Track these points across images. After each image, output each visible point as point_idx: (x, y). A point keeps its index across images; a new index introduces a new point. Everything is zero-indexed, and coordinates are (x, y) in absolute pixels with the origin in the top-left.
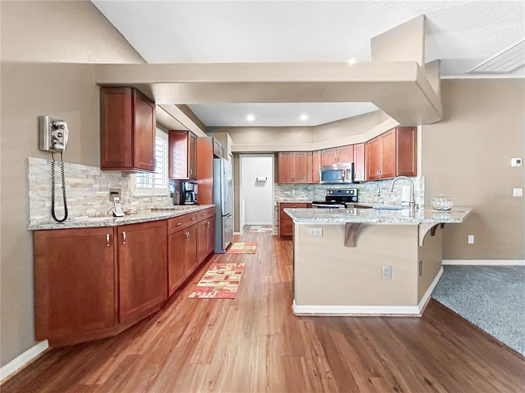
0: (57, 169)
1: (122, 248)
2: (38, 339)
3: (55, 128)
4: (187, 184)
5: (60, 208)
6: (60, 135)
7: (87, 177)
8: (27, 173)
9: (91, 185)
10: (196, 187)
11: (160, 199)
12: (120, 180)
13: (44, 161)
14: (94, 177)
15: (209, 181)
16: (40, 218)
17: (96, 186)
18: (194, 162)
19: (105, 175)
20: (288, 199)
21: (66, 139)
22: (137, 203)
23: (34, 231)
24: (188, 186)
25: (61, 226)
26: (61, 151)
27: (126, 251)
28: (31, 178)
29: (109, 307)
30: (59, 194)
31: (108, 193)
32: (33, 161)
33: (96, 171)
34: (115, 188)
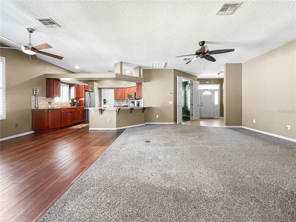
0: (36, 98)
1: (49, 114)
2: (33, 130)
3: (36, 90)
4: (75, 100)
5: (37, 106)
6: (37, 92)
7: (43, 99)
8: (31, 99)
9: (43, 101)
10: (78, 101)
11: (65, 104)
12: (51, 99)
13: (34, 97)
14: (44, 99)
15: (83, 99)
16: (33, 107)
17: (45, 101)
18: (78, 93)
19: (47, 99)
20: (119, 105)
21: (38, 92)
22: (56, 105)
23: (32, 110)
24: (75, 101)
25: (37, 109)
26: (37, 95)
27: (50, 114)
28: (32, 100)
29: (46, 126)
30: (37, 103)
31: (48, 103)
32: (32, 97)
33: (45, 98)
34: (50, 102)
